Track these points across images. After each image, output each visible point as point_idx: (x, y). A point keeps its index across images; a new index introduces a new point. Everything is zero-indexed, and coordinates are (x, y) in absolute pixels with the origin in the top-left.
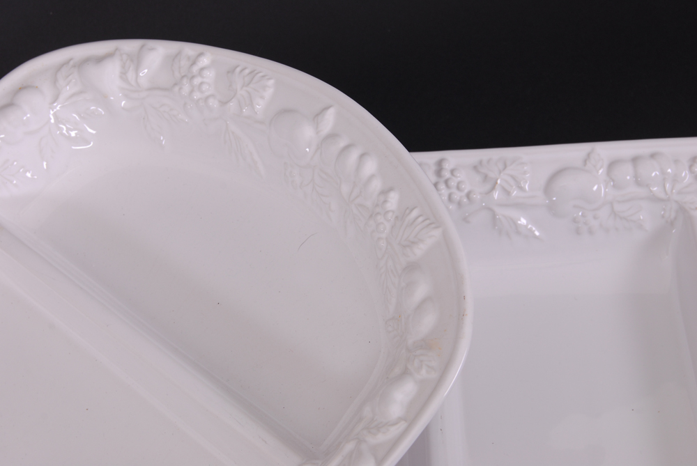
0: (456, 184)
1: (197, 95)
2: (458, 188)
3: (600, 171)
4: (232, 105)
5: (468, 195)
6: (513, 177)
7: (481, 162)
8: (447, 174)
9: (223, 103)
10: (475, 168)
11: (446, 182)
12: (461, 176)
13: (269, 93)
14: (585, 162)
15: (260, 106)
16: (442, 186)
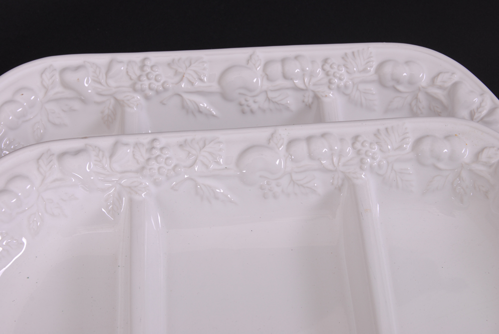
0: (154, 77)
2: (156, 80)
3: (258, 69)
5: (163, 85)
6: (196, 72)
7: (173, 60)
8: (148, 70)
10: (169, 65)
11: (147, 75)
12: (158, 70)
14: (248, 61)
16: (144, 78)
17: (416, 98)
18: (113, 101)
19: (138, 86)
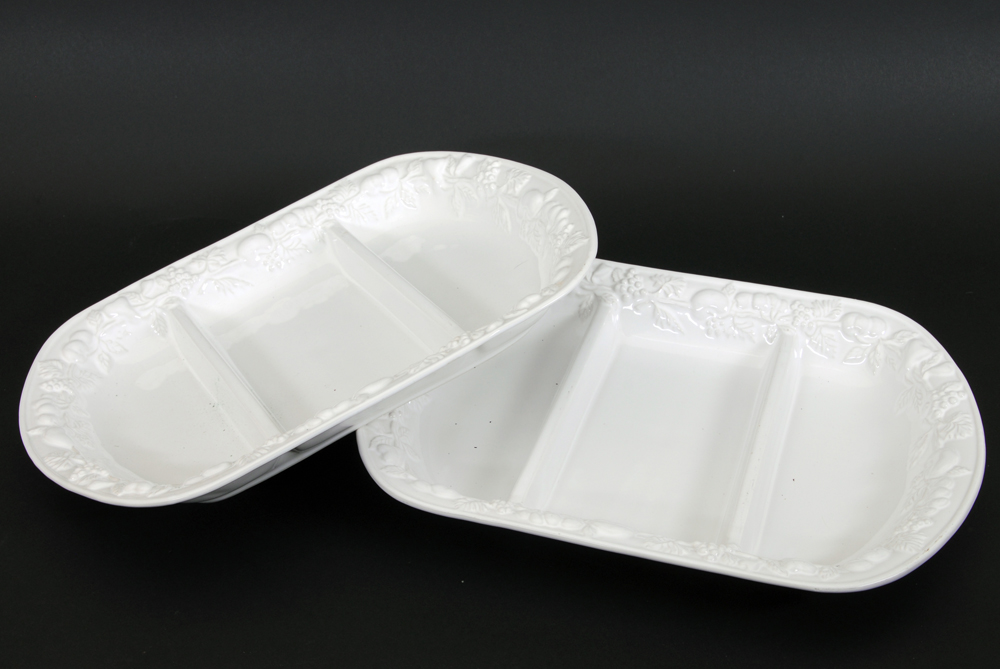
0: (634, 283)
1: (486, 182)
2: (635, 285)
3: (731, 296)
4: (504, 188)
5: (640, 291)
8: (631, 277)
9: (498, 187)
10: (651, 278)
11: (629, 280)
12: (639, 279)
13: (526, 181)
14: (723, 289)
15: (519, 188)
16: (625, 283)
17: (874, 349)
18: (592, 297)
19: (618, 287)
